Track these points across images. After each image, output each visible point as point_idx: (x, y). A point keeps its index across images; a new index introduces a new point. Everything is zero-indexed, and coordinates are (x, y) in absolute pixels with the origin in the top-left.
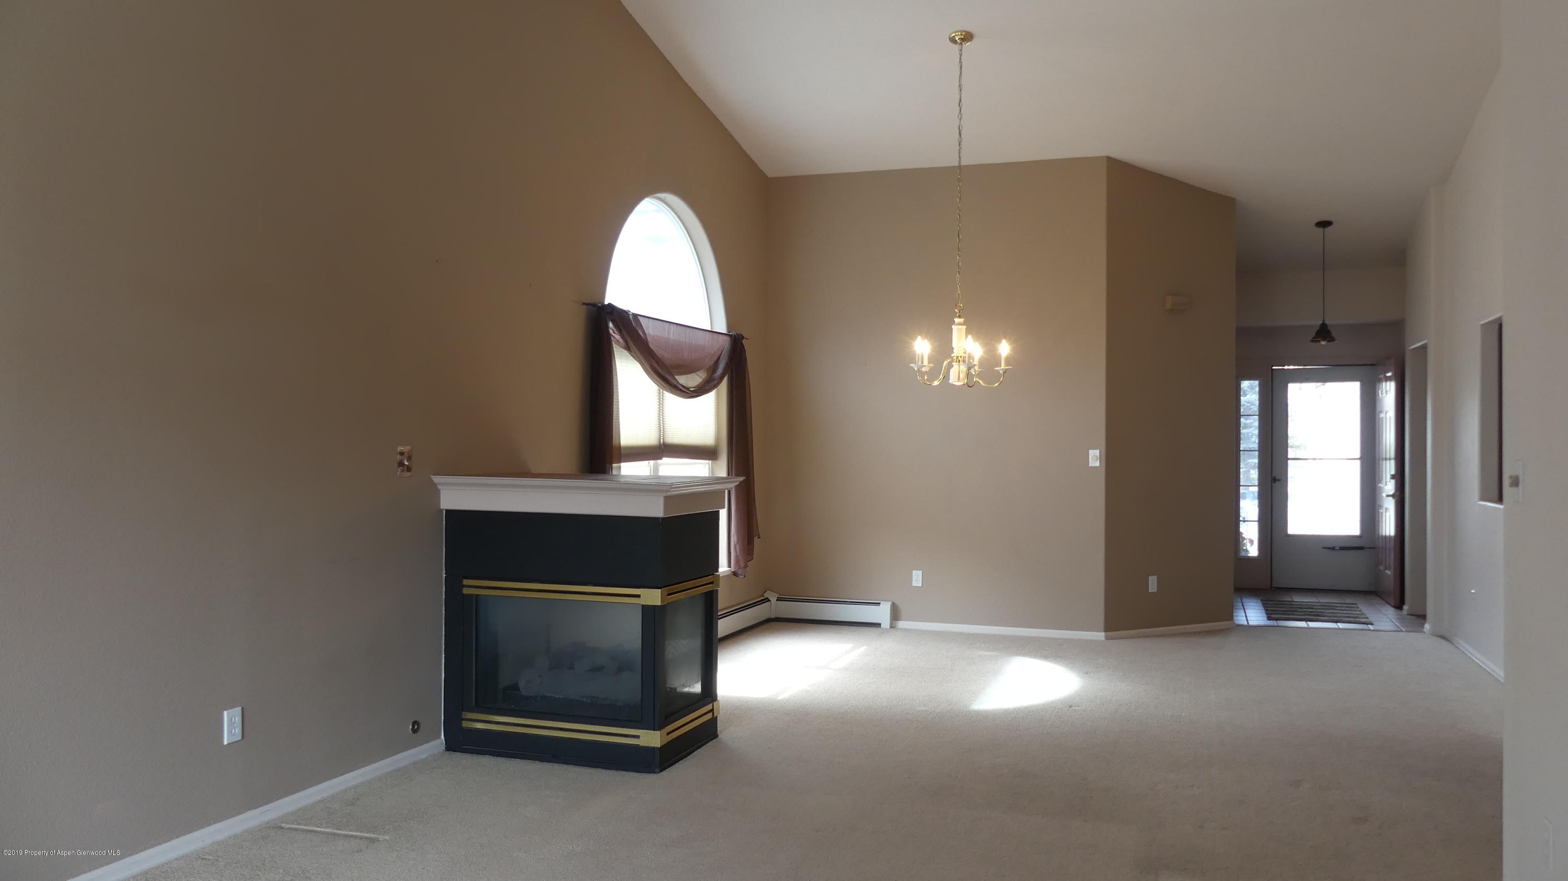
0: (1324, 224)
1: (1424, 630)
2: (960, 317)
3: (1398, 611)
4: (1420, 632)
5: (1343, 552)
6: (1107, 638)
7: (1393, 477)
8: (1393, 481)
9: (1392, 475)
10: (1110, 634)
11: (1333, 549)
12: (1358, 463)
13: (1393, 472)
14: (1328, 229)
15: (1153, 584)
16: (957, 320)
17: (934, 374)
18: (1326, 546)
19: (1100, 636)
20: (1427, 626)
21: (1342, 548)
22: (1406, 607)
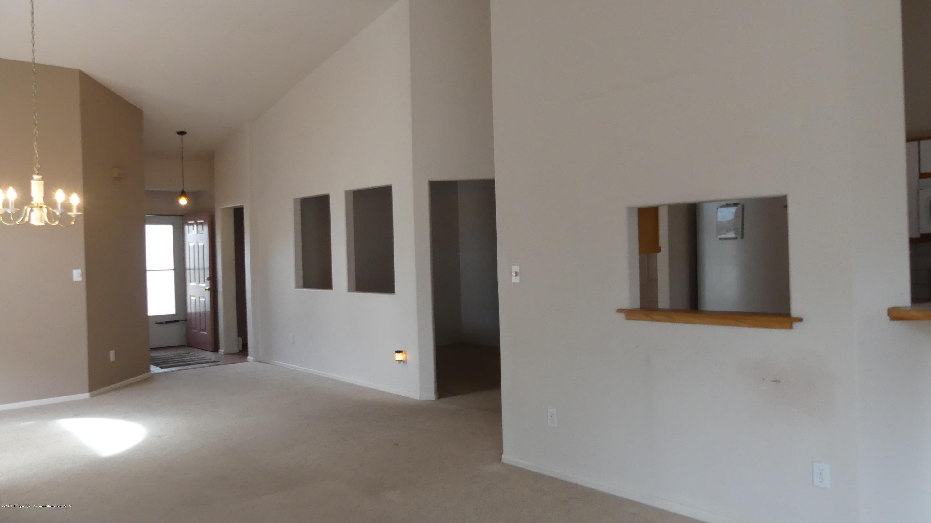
0: (182, 133)
1: (248, 360)
2: (38, 174)
3: (215, 353)
4: (245, 362)
5: (168, 324)
6: (92, 396)
7: (208, 279)
8: (209, 282)
9: (207, 278)
10: (92, 393)
11: (161, 323)
12: (173, 273)
13: (208, 276)
14: (184, 136)
15: (112, 356)
16: (35, 177)
17: (18, 214)
18: (159, 322)
19: (87, 395)
20: (249, 358)
21: (167, 322)
22: (222, 351)
